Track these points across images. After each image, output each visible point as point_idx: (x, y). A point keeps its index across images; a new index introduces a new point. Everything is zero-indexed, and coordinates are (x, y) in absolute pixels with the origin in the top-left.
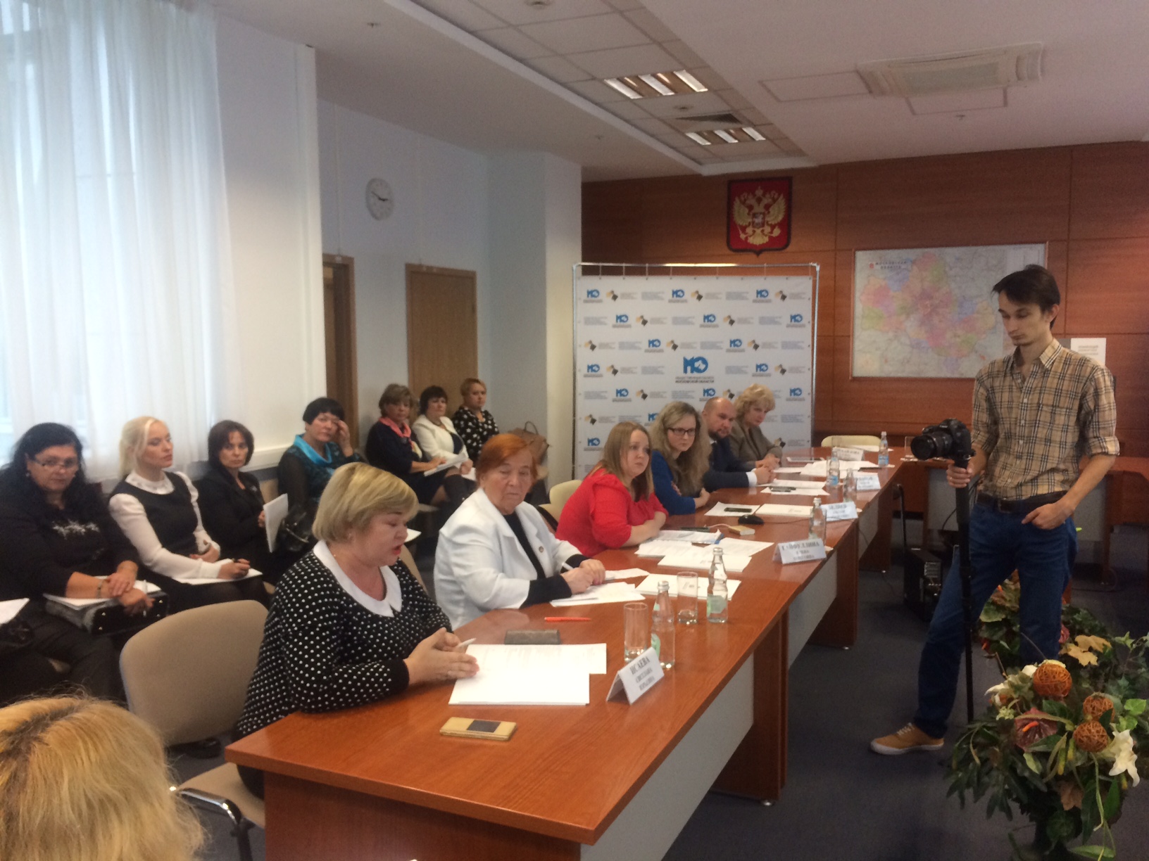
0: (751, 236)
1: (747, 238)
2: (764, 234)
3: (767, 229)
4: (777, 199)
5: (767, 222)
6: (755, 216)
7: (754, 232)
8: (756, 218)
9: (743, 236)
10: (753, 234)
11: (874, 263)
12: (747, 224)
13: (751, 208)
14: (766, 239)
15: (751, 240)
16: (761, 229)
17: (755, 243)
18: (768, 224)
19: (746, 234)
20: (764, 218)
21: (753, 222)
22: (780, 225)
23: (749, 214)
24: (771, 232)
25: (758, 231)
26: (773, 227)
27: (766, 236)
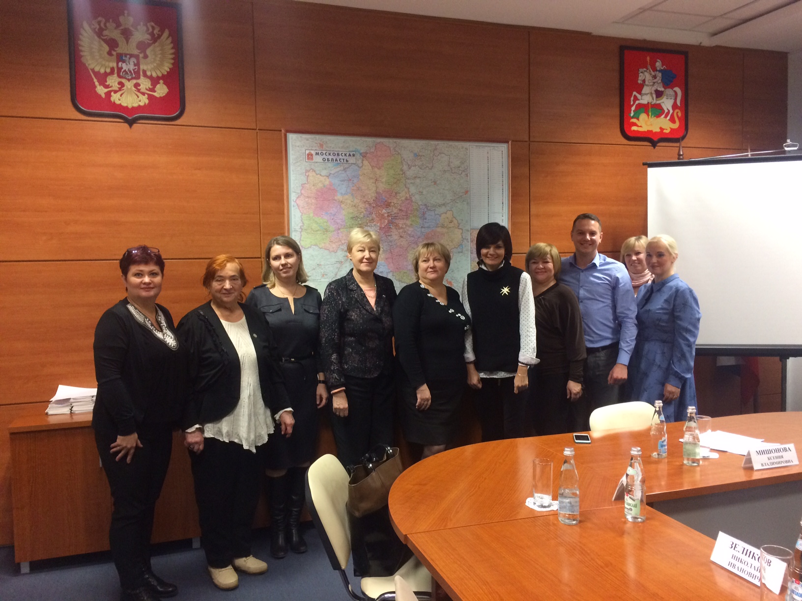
0: (115, 92)
1: (108, 94)
2: (139, 91)
3: (145, 84)
4: (159, 36)
5: (145, 72)
6: (120, 58)
7: (122, 85)
8: (124, 62)
9: (101, 90)
10: (120, 89)
11: (313, 152)
12: (108, 70)
13: (112, 44)
14: (144, 100)
15: (115, 98)
16: (134, 81)
17: (124, 104)
18: (145, 75)
19: (107, 87)
20: (137, 64)
21: (119, 69)
22: (167, 79)
23: (110, 53)
24: (153, 90)
25: (129, 85)
26: (155, 81)
27: (143, 94)
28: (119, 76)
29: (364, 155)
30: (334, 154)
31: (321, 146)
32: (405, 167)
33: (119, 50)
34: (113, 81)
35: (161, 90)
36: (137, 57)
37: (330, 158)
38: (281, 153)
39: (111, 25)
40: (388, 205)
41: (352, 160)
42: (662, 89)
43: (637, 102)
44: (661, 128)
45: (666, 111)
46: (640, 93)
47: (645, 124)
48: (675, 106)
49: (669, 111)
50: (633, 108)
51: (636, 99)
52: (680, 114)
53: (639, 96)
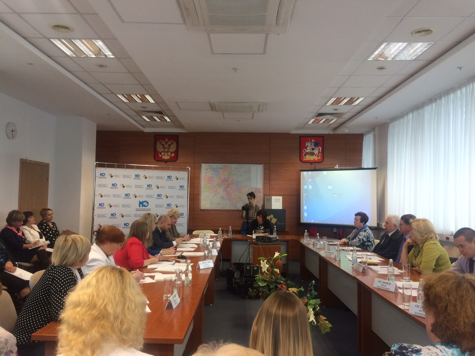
0: (163, 156)
1: (162, 157)
2: (168, 155)
3: (169, 154)
4: (173, 143)
5: (170, 151)
6: (165, 148)
7: (164, 154)
8: (165, 149)
9: (160, 156)
10: (164, 155)
11: (208, 168)
12: (162, 151)
13: (163, 145)
14: (169, 157)
15: (163, 157)
16: (167, 153)
17: (165, 158)
18: (170, 152)
19: (161, 155)
20: (168, 149)
21: (164, 151)
22: (174, 152)
23: (162, 147)
24: (171, 155)
25: (166, 154)
26: (172, 153)
27: (169, 156)
28: (164, 152)
29: (221, 169)
30: (213, 168)
31: (210, 166)
32: (232, 171)
33: (164, 147)
34: (163, 154)
35: (173, 155)
36: (168, 148)
37: (212, 169)
38: (200, 168)
39: (163, 141)
40: (227, 181)
41: (218, 170)
42: (314, 148)
43: (305, 152)
44: (314, 159)
45: (316, 154)
46: (306, 149)
47: (308, 158)
48: (319, 152)
49: (317, 154)
50: (304, 153)
51: (305, 151)
52: (321, 155)
53: (306, 150)
